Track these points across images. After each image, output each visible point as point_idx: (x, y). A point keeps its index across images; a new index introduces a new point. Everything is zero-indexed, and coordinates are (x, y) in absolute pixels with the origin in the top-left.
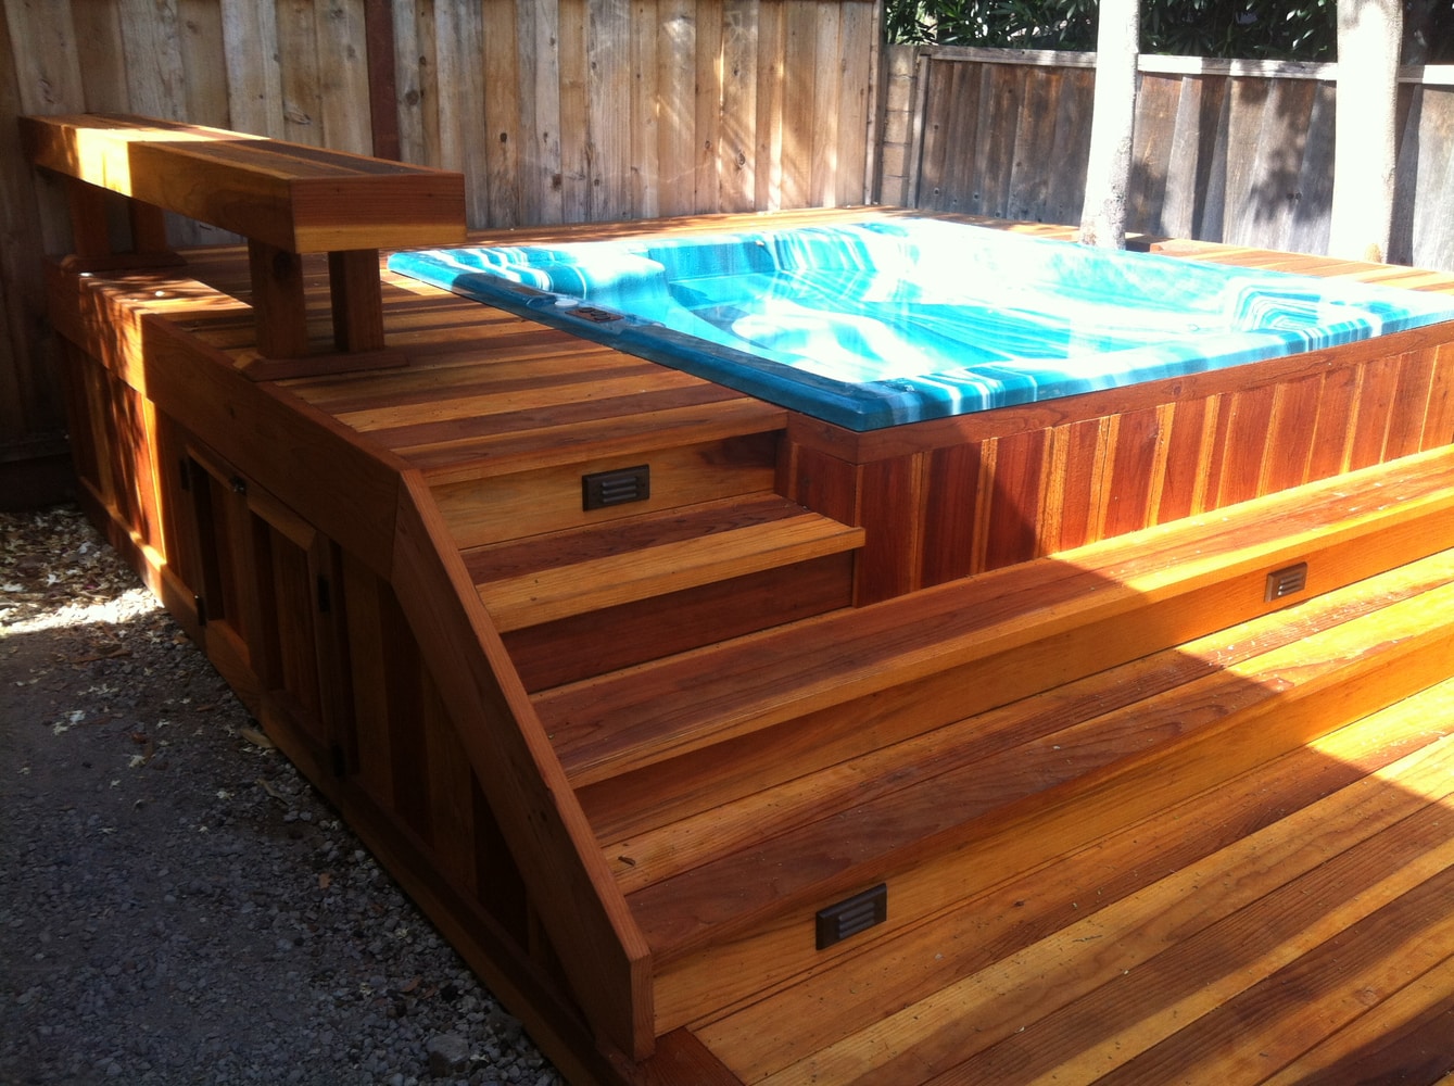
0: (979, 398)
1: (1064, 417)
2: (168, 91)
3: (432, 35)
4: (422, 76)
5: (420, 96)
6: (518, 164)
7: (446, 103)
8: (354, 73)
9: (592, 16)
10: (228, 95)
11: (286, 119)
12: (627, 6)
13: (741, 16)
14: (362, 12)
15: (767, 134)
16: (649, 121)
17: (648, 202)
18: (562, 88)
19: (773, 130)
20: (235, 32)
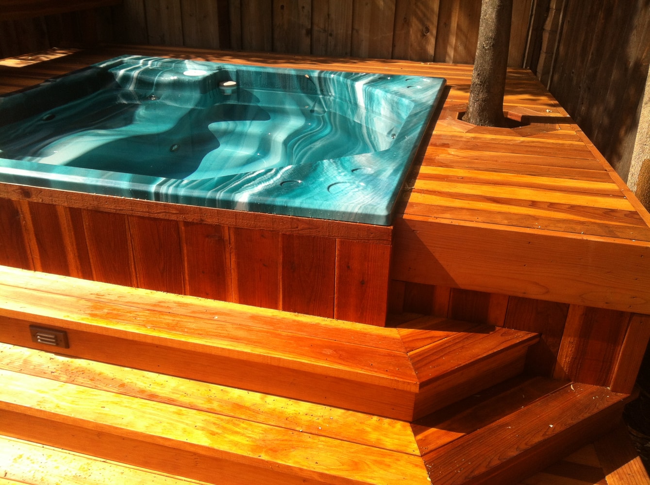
6: (290, 21)
19: (453, 14)
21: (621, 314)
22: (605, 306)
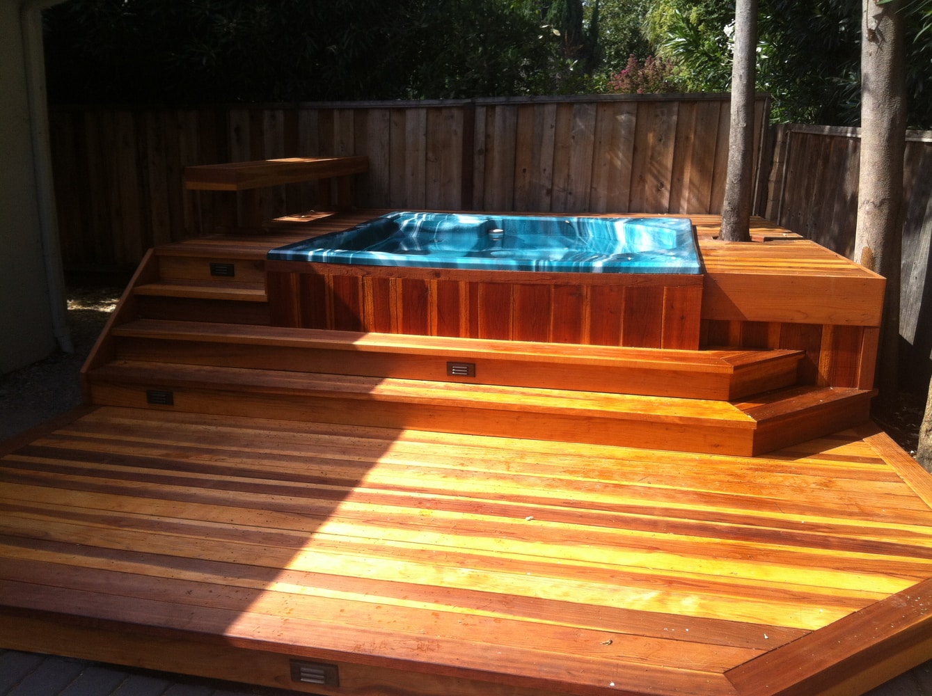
1: (368, 274)
3: (492, 124)
4: (486, 144)
5: (486, 151)
6: (531, 183)
7: (496, 155)
8: (457, 142)
9: (575, 115)
10: (405, 150)
11: (426, 159)
12: (595, 109)
13: (666, 112)
14: (462, 116)
15: (682, 173)
16: (605, 165)
17: (601, 205)
18: (555, 147)
19: (685, 171)
20: (410, 125)
21: (857, 328)
22: (846, 324)
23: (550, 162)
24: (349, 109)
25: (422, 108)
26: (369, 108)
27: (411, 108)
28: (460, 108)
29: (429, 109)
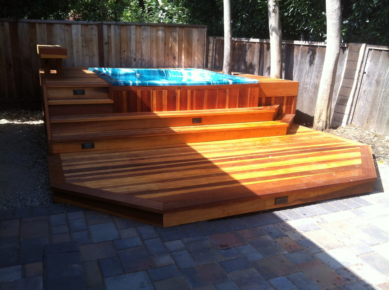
0: (136, 84)
1: (154, 89)
2: (62, 41)
3: (110, 32)
4: (108, 40)
5: (108, 43)
6: (127, 56)
7: (113, 45)
8: (95, 39)
9: (142, 30)
10: (72, 42)
11: (82, 46)
12: (150, 28)
13: (174, 30)
14: (97, 28)
15: (181, 53)
16: (155, 49)
17: (155, 65)
18: (136, 42)
20: (74, 31)
23: (135, 48)
24: (44, 23)
25: (79, 24)
26: (54, 23)
27: (74, 24)
28: (97, 25)
29: (82, 24)
